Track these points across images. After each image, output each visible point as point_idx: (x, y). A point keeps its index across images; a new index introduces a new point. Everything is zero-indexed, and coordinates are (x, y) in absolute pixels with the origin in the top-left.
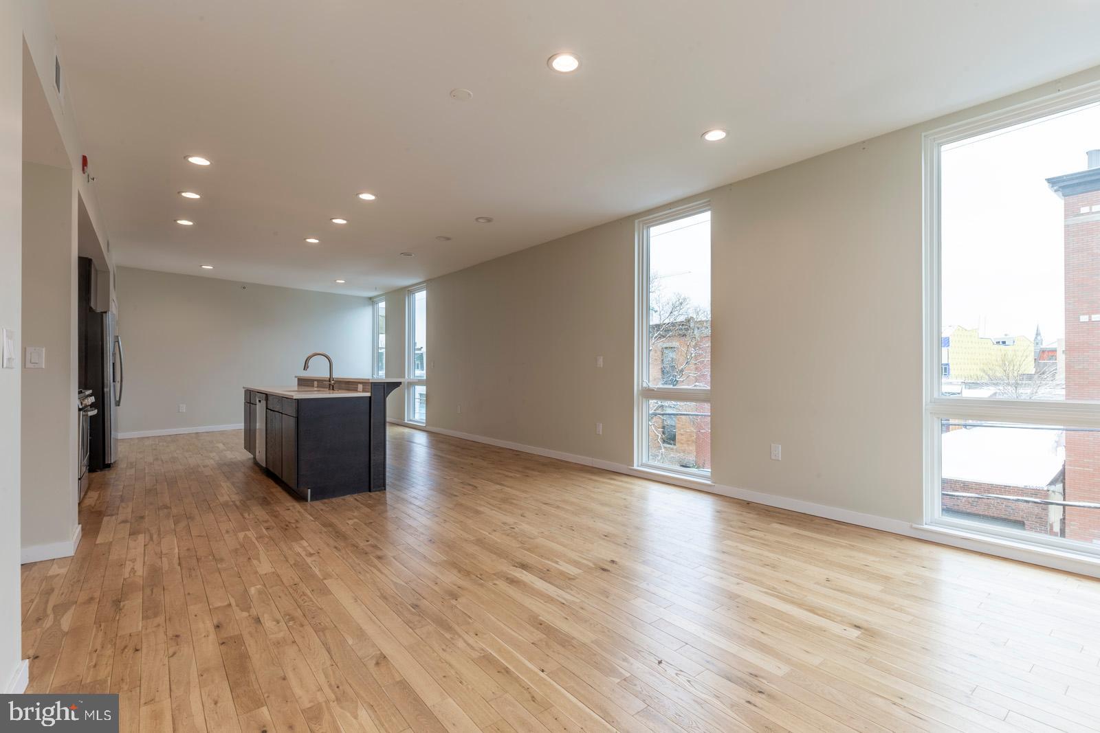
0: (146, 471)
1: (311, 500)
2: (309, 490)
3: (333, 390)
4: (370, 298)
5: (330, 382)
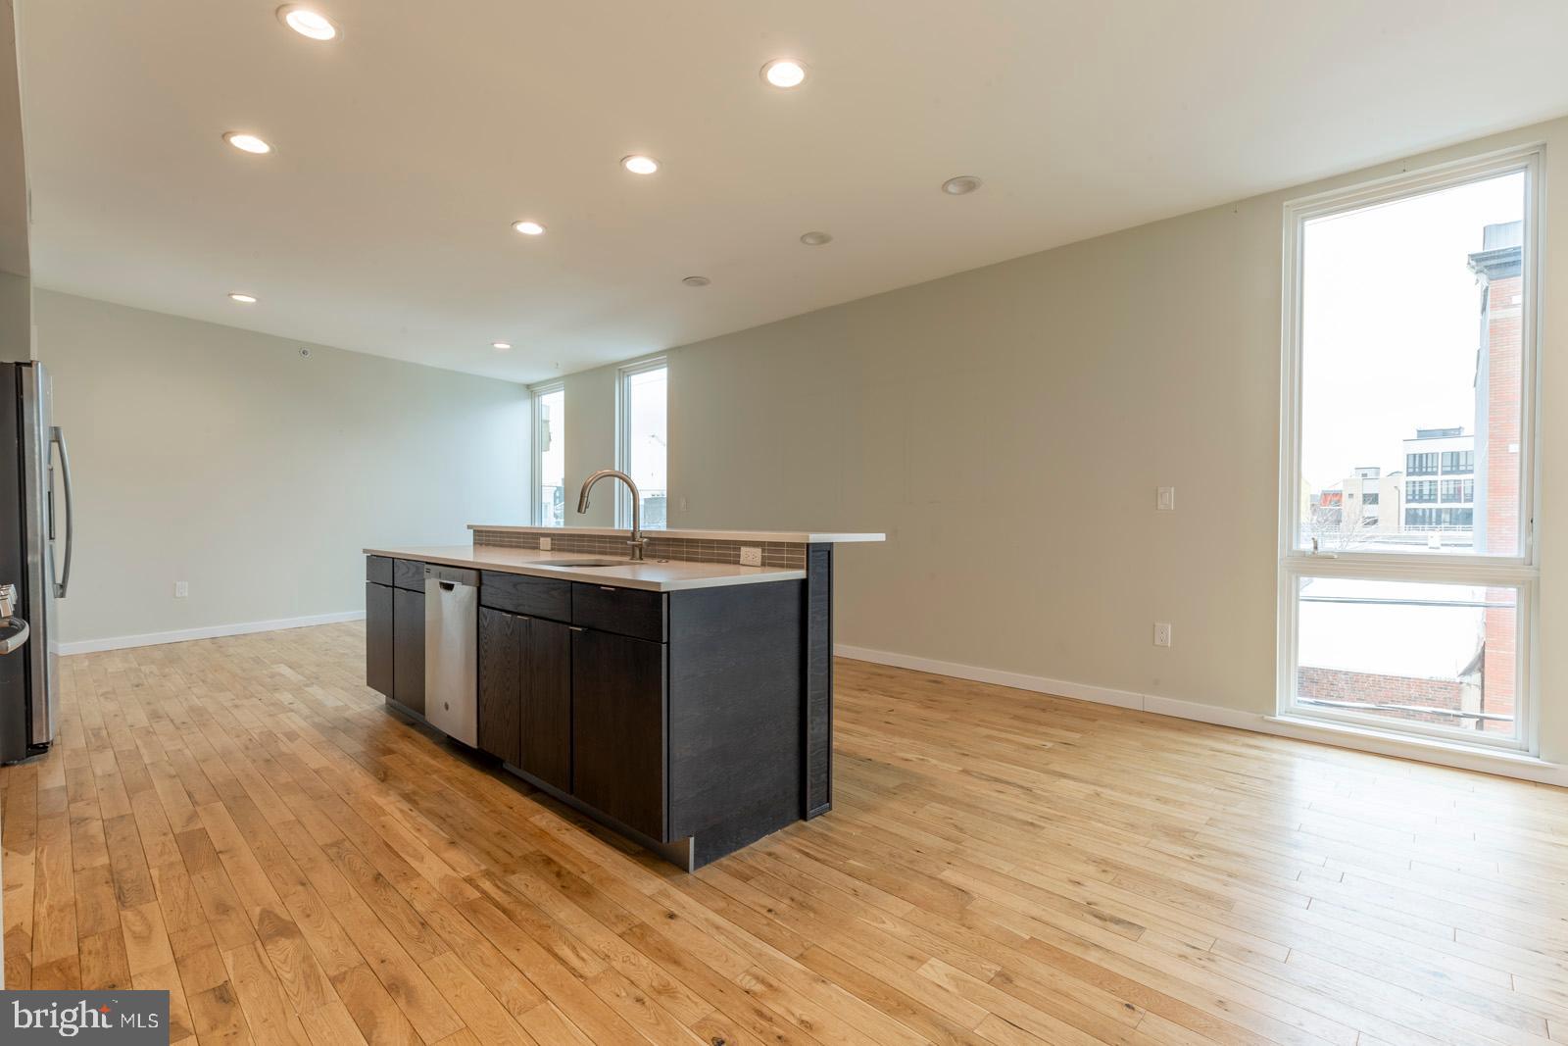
0: (147, 760)
1: (695, 868)
2: (692, 840)
3: (641, 559)
4: (528, 386)
5: (634, 540)
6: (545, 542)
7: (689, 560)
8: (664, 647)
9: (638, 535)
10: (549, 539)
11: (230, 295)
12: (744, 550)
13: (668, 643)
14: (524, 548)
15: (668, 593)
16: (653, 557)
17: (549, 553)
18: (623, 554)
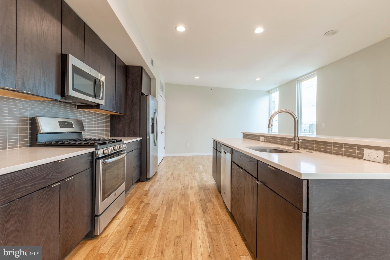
0: (163, 187)
3: (298, 149)
4: (268, 91)
5: (295, 140)
6: (262, 139)
7: (325, 152)
8: (304, 215)
9: (297, 138)
10: (263, 138)
11: (194, 77)
12: (366, 151)
13: (307, 213)
14: (256, 140)
15: (308, 181)
16: (305, 148)
17: (263, 142)
18: (290, 146)
